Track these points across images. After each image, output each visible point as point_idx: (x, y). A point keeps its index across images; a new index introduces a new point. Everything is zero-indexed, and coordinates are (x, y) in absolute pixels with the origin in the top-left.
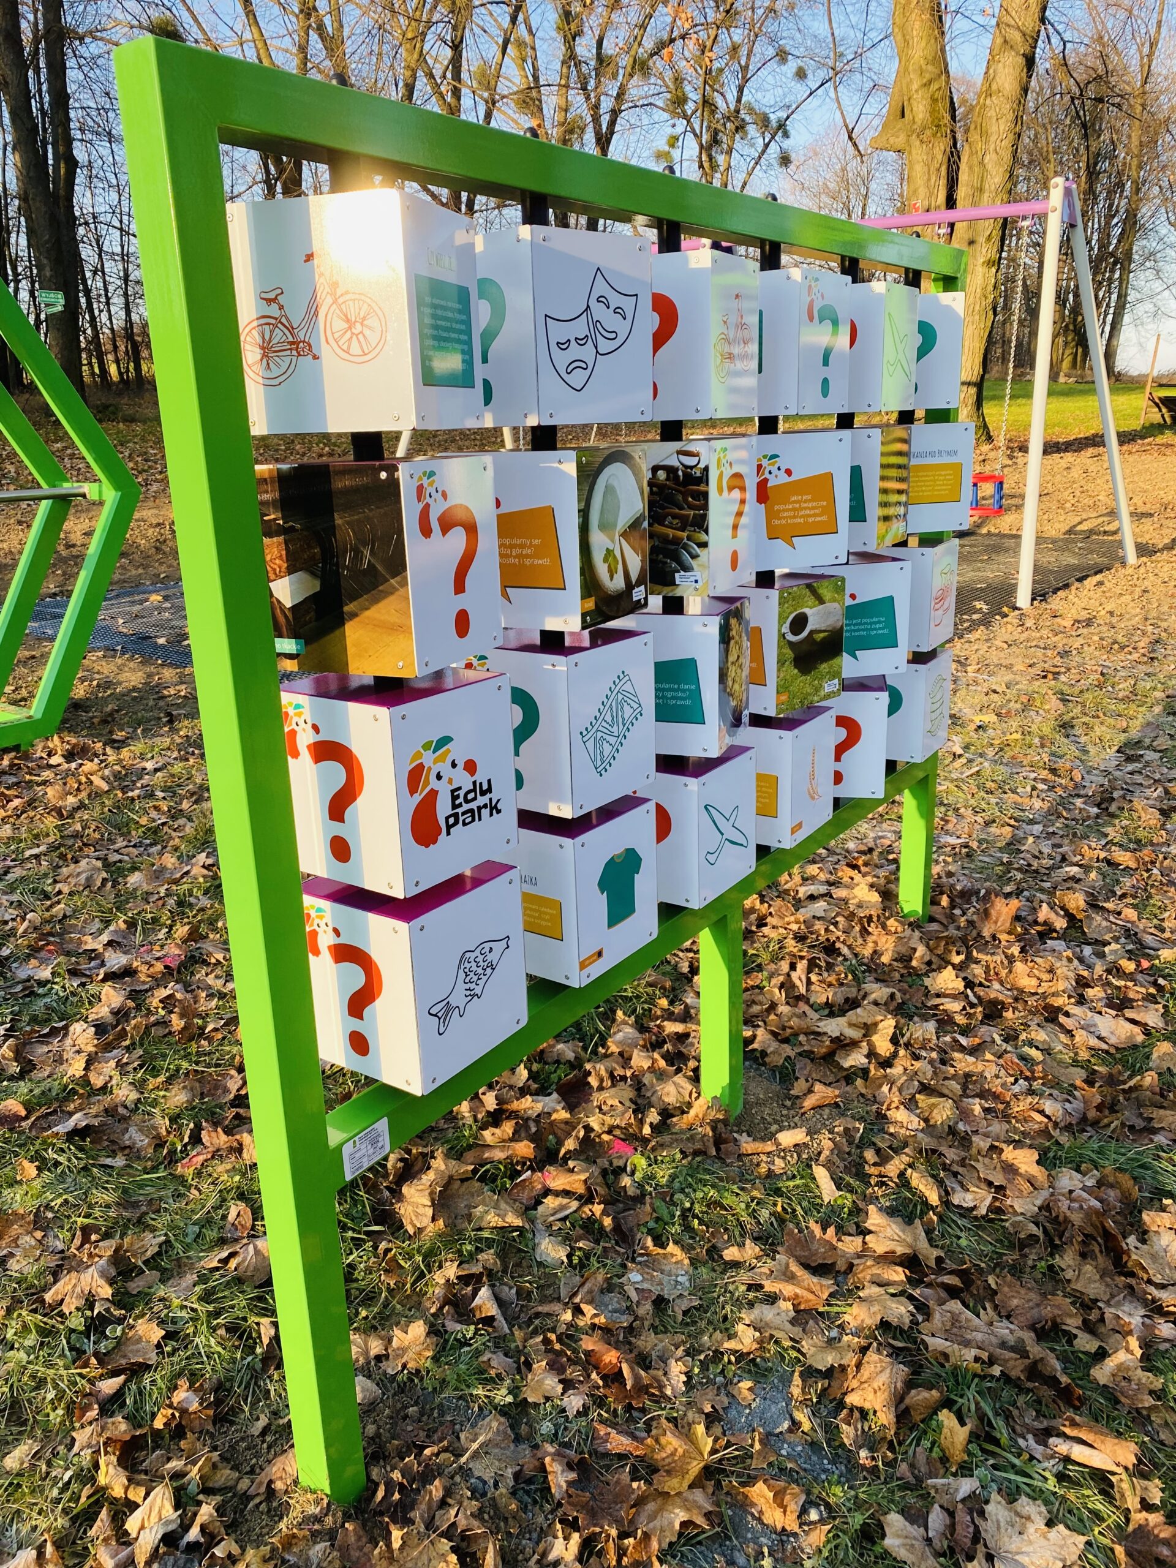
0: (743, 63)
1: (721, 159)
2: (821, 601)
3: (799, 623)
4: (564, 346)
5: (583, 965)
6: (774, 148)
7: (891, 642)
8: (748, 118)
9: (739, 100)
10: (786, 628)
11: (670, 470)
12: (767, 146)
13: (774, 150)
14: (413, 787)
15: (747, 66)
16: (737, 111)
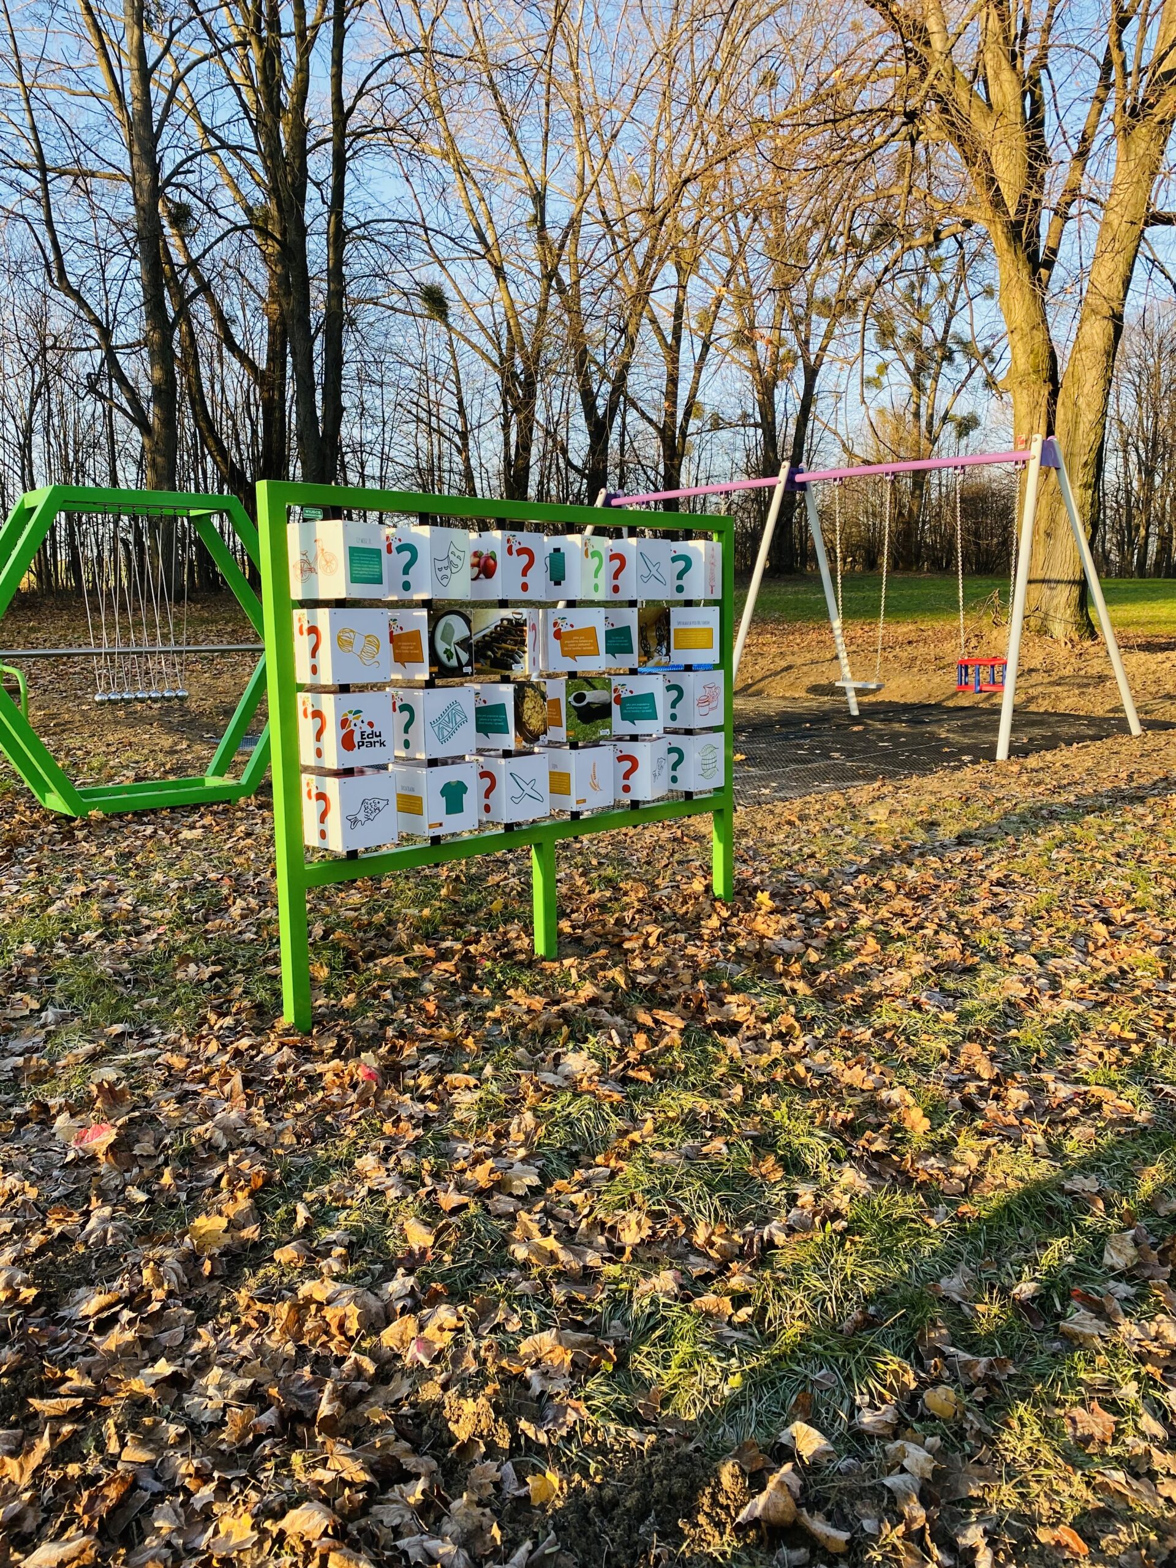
0: (951, 299)
1: (928, 383)
2: (595, 688)
3: (580, 698)
4: (440, 570)
5: (431, 826)
6: (979, 373)
7: (654, 717)
8: (954, 347)
9: (946, 332)
10: (571, 699)
11: (509, 620)
12: (972, 372)
13: (979, 374)
14: (343, 726)
15: (955, 302)
16: (944, 339)
